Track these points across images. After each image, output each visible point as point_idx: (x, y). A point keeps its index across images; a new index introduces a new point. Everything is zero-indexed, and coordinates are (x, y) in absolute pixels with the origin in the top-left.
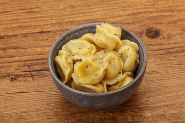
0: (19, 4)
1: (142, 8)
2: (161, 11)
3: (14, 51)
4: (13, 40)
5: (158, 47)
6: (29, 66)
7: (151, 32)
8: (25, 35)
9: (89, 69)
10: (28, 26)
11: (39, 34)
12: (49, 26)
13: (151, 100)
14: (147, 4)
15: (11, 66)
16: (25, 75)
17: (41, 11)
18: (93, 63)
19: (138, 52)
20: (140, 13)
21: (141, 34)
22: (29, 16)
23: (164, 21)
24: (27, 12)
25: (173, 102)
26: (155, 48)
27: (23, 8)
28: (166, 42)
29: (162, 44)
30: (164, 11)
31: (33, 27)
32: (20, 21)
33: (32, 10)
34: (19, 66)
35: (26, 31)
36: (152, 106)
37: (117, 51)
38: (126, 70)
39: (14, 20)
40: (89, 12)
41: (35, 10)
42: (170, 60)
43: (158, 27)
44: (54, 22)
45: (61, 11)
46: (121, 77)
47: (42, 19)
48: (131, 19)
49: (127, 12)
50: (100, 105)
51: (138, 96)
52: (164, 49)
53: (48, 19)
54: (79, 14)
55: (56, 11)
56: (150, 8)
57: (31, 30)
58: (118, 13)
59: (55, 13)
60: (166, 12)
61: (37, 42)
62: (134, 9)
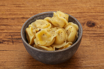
0: (12, 2)
1: (86, 10)
2: (98, 12)
3: (4, 27)
4: (6, 21)
5: (93, 32)
6: (12, 36)
7: (90, 23)
8: (13, 19)
9: (45, 36)
10: (16, 14)
11: (21, 19)
12: (28, 15)
13: (84, 62)
14: (90, 8)
15: (1, 35)
16: (8, 41)
17: (25, 6)
18: (47, 32)
19: (78, 31)
20: (84, 12)
21: (83, 24)
22: (18, 8)
23: (99, 18)
24: (17, 6)
25: (98, 65)
26: (91, 32)
27: (15, 4)
28: (99, 30)
29: (95, 31)
30: (99, 12)
31: (19, 15)
32: (11, 11)
33: (20, 5)
34: (6, 36)
35: (14, 17)
36: (84, 66)
37: (64, 29)
38: (69, 40)
39: (8, 10)
40: (54, 9)
41: (21, 6)
42: (99, 40)
43: (95, 21)
44: (32, 13)
45: (37, 7)
46: (65, 44)
47: (25, 11)
48: (79, 15)
49: (77, 11)
50: (49, 59)
51: (76, 59)
52: (96, 34)
53: (28, 11)
54: (47, 10)
55: (34, 7)
56: (91, 10)
57: (17, 16)
58: (71, 11)
59: (33, 8)
60: (101, 13)
61: (20, 23)
62: (82, 10)
